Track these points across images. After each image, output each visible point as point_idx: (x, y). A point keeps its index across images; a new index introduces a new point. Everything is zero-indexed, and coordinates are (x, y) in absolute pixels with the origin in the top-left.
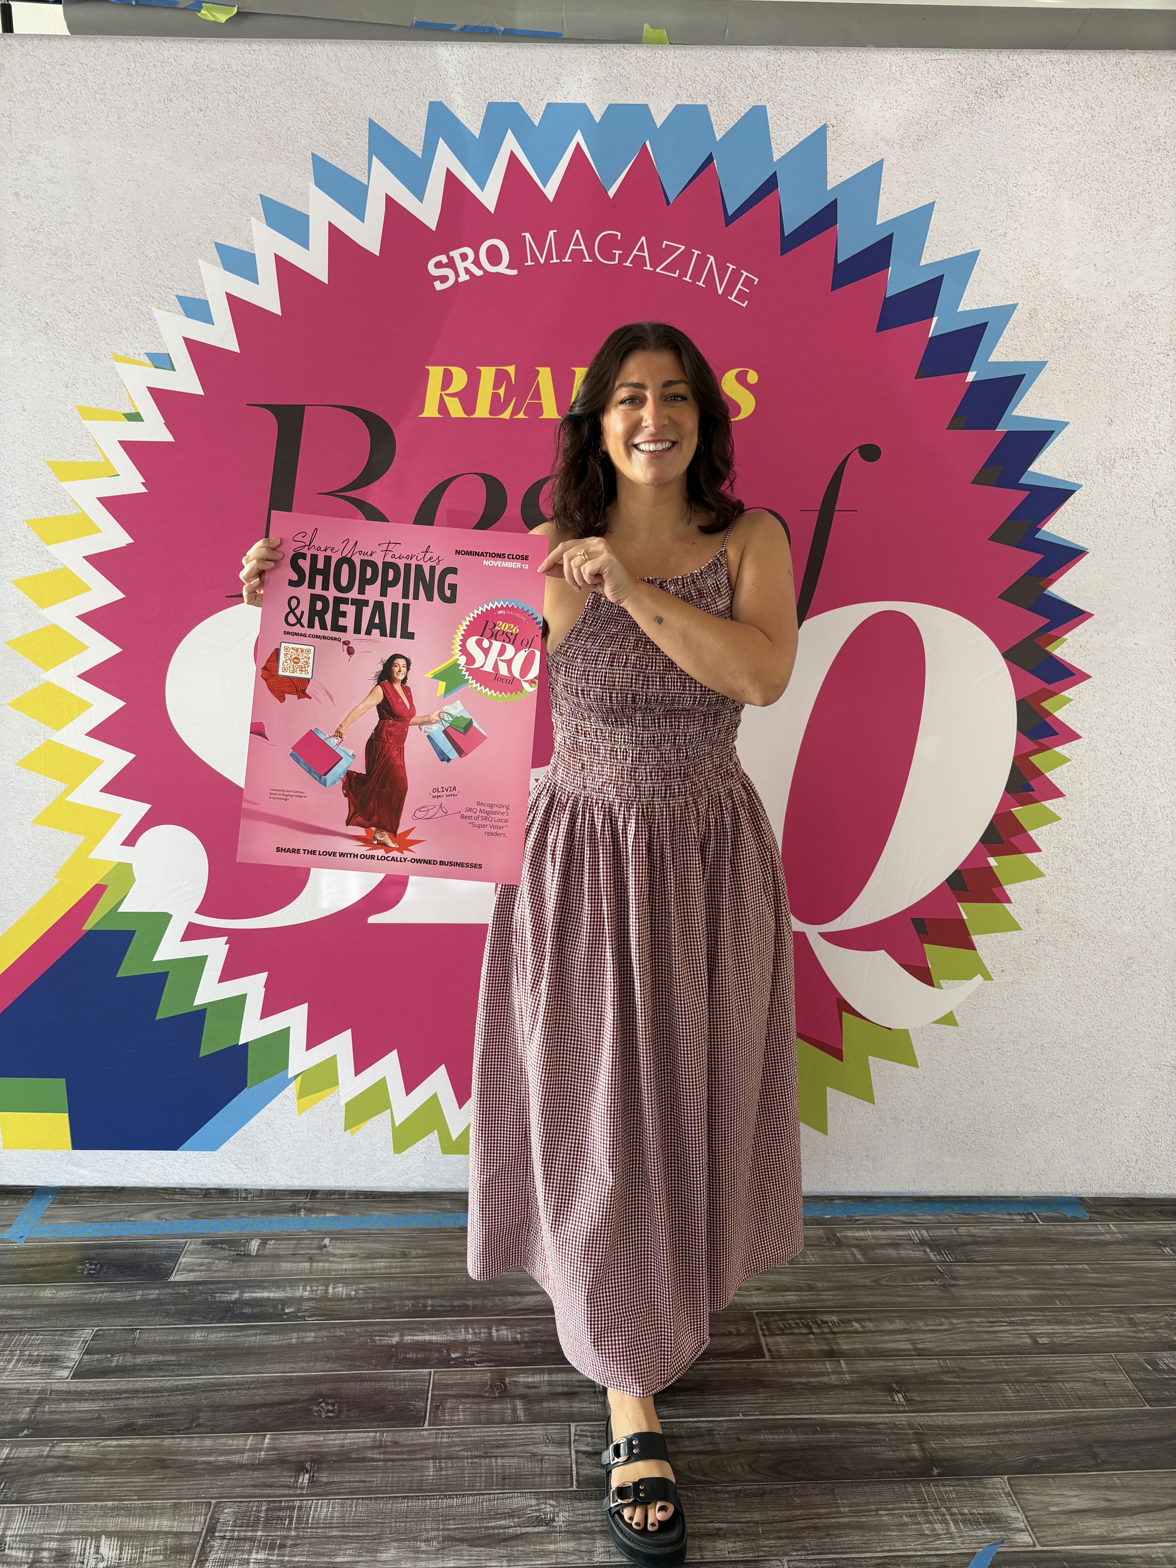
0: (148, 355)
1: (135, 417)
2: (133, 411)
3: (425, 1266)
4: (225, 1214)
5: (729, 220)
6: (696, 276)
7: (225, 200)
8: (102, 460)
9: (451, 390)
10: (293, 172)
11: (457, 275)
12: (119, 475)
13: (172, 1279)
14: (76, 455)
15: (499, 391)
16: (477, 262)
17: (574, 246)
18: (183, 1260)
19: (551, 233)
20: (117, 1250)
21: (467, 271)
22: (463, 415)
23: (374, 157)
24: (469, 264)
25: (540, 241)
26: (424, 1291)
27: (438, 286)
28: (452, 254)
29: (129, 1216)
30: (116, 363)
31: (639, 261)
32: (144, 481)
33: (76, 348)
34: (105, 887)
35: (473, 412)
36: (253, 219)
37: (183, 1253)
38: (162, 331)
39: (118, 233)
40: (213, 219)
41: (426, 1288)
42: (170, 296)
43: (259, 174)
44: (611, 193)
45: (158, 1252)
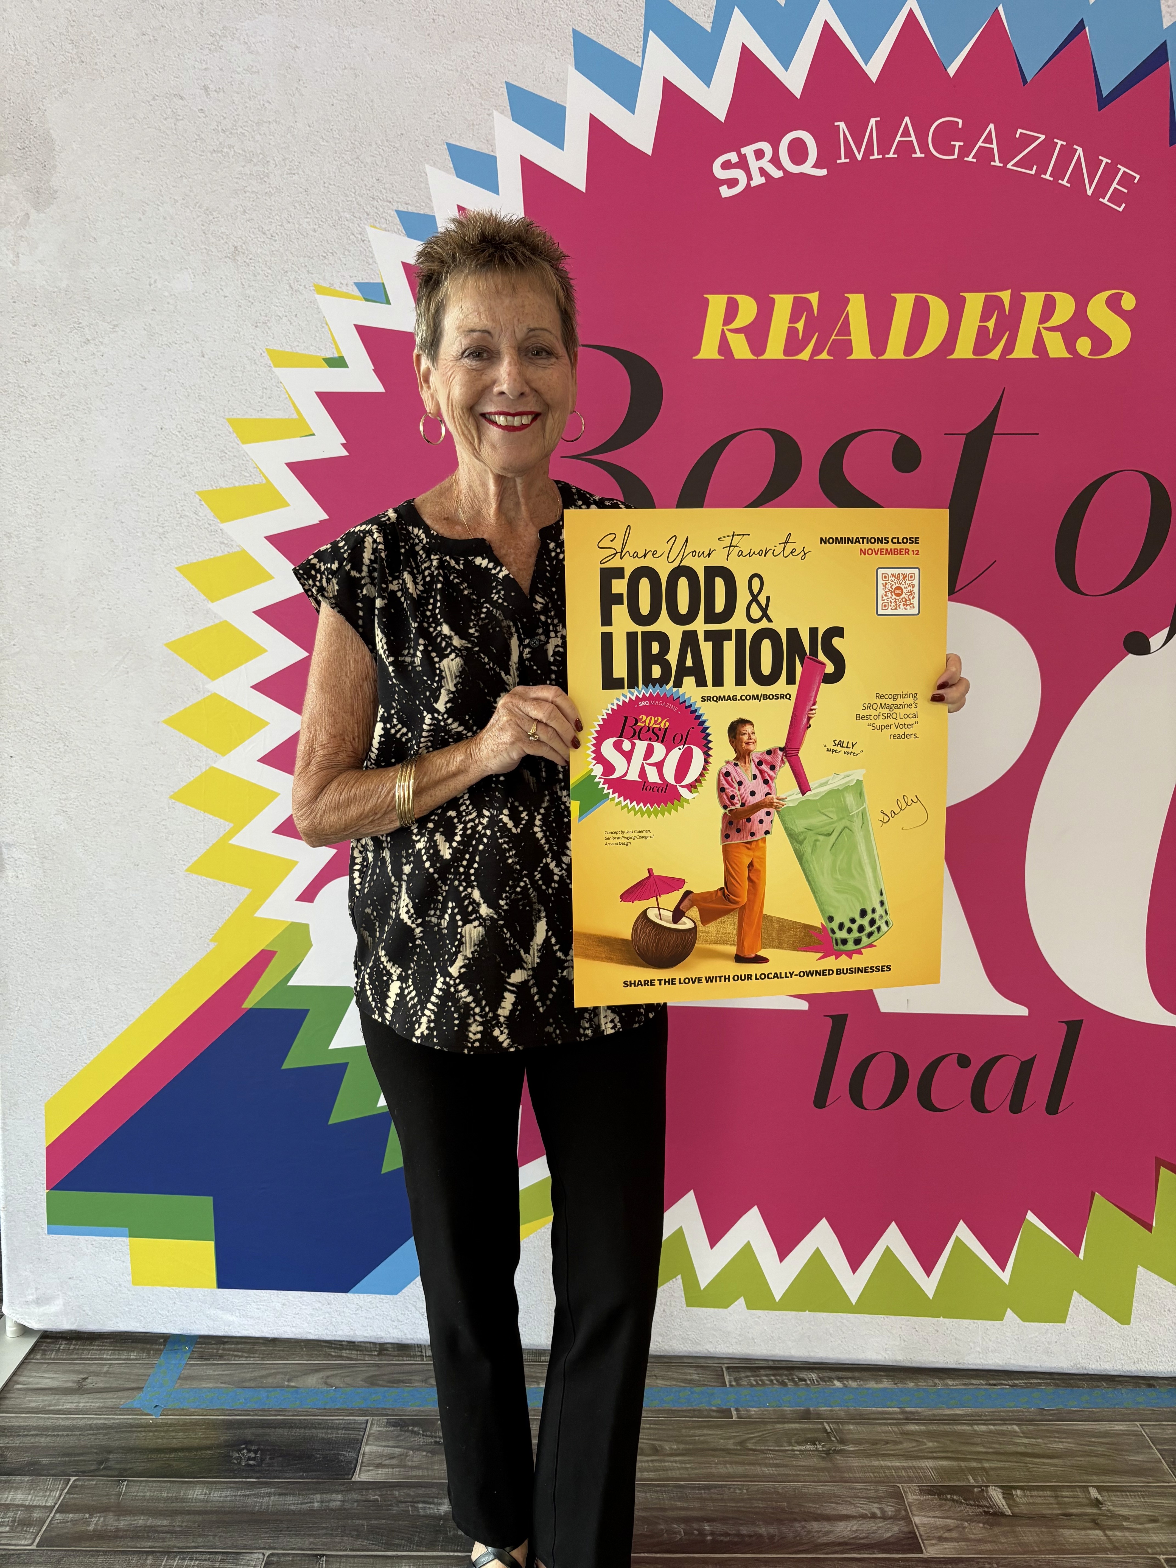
0: (358, 285)
1: (338, 362)
2: (336, 355)
3: (687, 1469)
4: (410, 1381)
5: (1103, 102)
6: (1059, 172)
7: (463, 90)
8: (295, 416)
9: (735, 325)
10: (549, 54)
11: (750, 178)
12: (314, 435)
13: (356, 1478)
14: (264, 410)
15: (797, 325)
16: (776, 161)
17: (901, 136)
18: (366, 1449)
19: (873, 121)
20: (280, 1430)
21: (762, 171)
22: (749, 356)
23: (651, 32)
24: (765, 163)
25: (858, 133)
26: (694, 1509)
27: (725, 192)
28: (744, 150)
29: (289, 1381)
30: (317, 296)
31: (985, 155)
32: (345, 442)
33: (270, 277)
34: (274, 953)
35: (763, 351)
36: (495, 113)
37: (365, 1437)
38: (376, 256)
39: (328, 134)
40: (447, 114)
41: (697, 1504)
42: (389, 211)
43: (506, 57)
44: (952, 70)
45: (333, 1435)
